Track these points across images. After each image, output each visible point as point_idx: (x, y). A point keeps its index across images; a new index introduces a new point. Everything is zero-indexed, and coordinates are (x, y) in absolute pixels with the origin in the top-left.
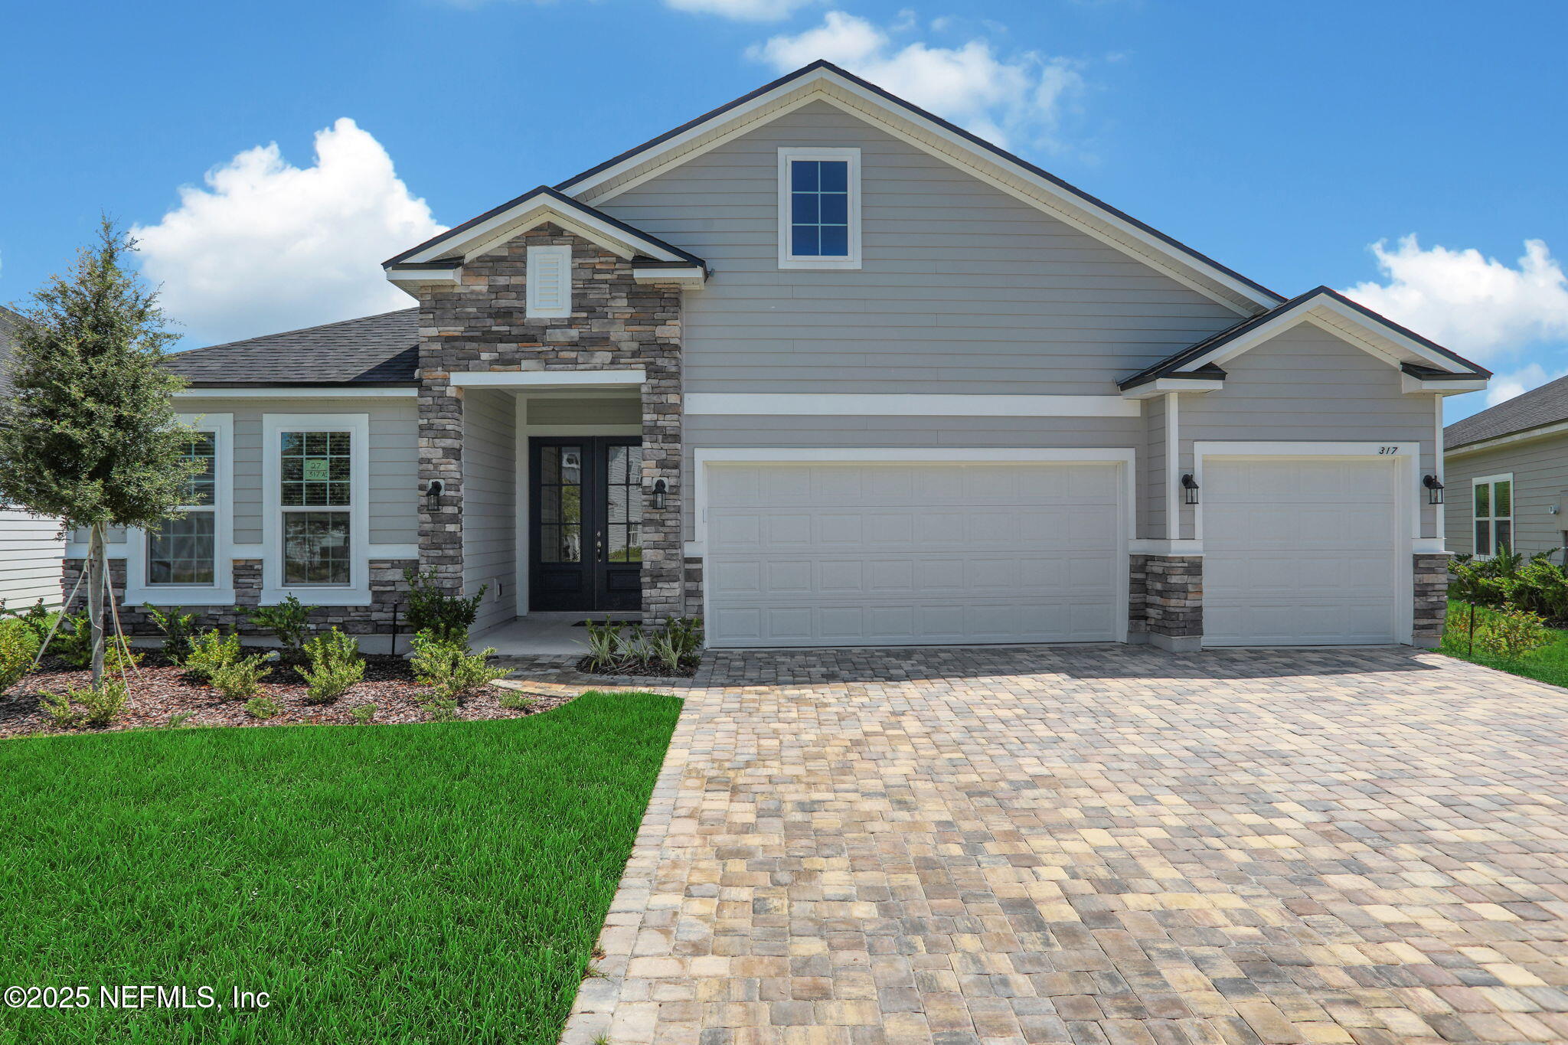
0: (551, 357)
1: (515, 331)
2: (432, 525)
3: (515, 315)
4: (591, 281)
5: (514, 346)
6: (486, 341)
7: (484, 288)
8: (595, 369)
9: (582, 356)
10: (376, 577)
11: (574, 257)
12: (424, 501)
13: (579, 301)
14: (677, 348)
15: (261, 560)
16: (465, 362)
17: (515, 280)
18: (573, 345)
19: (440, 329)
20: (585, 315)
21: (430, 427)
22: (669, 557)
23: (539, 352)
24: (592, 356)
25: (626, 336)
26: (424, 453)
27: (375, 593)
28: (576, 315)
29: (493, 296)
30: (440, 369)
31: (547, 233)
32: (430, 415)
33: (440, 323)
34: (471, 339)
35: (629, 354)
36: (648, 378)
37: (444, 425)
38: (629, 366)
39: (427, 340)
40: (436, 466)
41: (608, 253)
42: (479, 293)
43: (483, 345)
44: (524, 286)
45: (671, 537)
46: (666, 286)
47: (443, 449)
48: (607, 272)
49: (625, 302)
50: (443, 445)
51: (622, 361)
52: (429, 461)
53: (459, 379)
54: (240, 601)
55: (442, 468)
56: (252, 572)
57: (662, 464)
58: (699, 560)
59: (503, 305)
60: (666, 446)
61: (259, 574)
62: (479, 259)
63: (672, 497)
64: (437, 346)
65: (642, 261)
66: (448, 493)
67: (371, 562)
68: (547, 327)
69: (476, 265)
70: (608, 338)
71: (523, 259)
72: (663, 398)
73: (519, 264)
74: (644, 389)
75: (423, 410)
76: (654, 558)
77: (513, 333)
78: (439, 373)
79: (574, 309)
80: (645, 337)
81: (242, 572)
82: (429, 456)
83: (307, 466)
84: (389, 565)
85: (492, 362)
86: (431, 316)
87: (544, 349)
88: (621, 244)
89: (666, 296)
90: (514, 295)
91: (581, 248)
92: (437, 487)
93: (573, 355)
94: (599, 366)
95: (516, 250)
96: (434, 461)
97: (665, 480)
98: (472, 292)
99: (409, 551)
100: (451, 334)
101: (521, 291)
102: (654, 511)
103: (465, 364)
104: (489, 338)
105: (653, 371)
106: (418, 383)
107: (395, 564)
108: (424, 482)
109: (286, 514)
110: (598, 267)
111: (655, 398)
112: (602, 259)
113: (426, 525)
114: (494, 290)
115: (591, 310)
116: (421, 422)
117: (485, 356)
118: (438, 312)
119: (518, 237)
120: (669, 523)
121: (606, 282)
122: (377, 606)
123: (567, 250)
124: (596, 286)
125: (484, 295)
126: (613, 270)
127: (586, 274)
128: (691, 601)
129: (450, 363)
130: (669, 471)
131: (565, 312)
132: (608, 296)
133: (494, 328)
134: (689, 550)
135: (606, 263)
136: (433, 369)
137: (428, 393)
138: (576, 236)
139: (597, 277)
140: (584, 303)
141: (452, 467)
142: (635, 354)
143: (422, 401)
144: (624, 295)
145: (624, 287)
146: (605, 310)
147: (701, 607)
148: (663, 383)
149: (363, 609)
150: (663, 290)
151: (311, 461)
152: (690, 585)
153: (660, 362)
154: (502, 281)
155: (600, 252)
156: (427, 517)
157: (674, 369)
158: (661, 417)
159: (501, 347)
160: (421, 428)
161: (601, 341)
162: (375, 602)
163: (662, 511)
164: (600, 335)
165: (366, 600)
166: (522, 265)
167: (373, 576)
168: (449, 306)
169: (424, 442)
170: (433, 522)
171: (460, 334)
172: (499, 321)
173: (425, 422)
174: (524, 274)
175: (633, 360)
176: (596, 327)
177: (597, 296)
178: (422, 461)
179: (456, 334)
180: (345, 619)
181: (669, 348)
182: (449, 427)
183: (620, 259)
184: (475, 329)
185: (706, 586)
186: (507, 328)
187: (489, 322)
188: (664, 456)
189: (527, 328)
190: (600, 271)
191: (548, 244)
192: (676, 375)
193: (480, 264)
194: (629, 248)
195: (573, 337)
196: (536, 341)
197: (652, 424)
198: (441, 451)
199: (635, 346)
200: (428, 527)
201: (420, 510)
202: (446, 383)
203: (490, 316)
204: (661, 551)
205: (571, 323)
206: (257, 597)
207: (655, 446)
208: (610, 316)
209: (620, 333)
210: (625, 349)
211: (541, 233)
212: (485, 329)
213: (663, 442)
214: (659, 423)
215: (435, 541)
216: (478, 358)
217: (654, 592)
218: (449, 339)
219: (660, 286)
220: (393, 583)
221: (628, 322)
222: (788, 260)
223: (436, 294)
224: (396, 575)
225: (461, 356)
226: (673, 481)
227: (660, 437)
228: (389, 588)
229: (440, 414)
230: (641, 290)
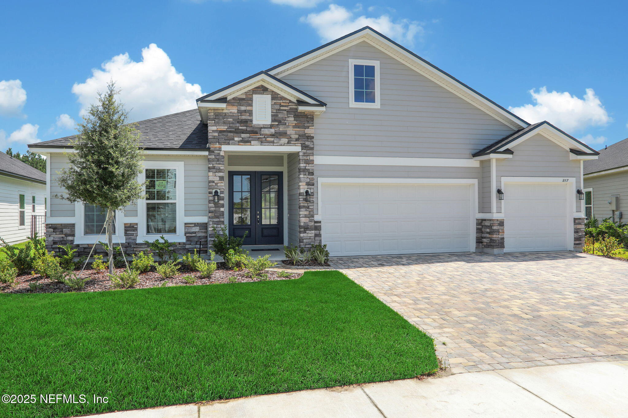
0: (264, 140)
1: (249, 129)
2: (215, 208)
3: (249, 123)
4: (279, 110)
5: (248, 135)
6: (237, 133)
7: (236, 111)
8: (281, 145)
9: (276, 140)
10: (188, 230)
11: (272, 100)
12: (211, 198)
13: (274, 117)
14: (313, 137)
15: (137, 224)
16: (228, 141)
17: (248, 108)
18: (272, 135)
19: (218, 127)
20: (277, 123)
21: (214, 168)
22: (310, 221)
23: (259, 138)
24: (280, 140)
25: (293, 132)
26: (211, 178)
27: (187, 237)
28: (273, 123)
29: (240, 115)
30: (217, 144)
31: (261, 90)
32: (214, 163)
33: (217, 125)
34: (230, 132)
35: (295, 140)
36: (302, 149)
37: (220, 167)
38: (295, 145)
39: (212, 131)
40: (216, 184)
41: (286, 99)
42: (233, 113)
43: (235, 135)
44: (252, 111)
45: (312, 213)
46: (310, 113)
47: (219, 177)
48: (285, 106)
49: (293, 119)
50: (219, 175)
51: (292, 142)
52: (213, 182)
53: (225, 148)
54: (128, 241)
55: (219, 185)
56: (133, 229)
57: (308, 184)
58: (320, 222)
59: (244, 118)
60: (310, 177)
61: (136, 229)
62: (234, 99)
63: (312, 197)
64: (216, 134)
65: (301, 102)
66: (222, 195)
67: (185, 224)
68: (261, 128)
69: (232, 101)
70: (286, 133)
71: (251, 100)
72: (308, 158)
73: (250, 102)
74: (301, 154)
75: (209, 161)
76: (305, 221)
77: (248, 130)
78: (217, 145)
79: (273, 121)
80: (301, 133)
81: (128, 229)
82: (213, 180)
83: (157, 183)
84: (193, 225)
85: (239, 142)
86: (214, 122)
87: (261, 136)
88: (292, 95)
89: (309, 117)
90: (248, 114)
91: (275, 96)
92: (216, 192)
93: (272, 139)
94: (283, 144)
95: (248, 96)
96: (215, 182)
97: (309, 190)
98: (231, 113)
99: (204, 219)
100: (222, 129)
101: (250, 113)
102: (306, 202)
103: (228, 142)
104: (238, 132)
105: (304, 147)
106: (208, 149)
107: (196, 225)
108: (211, 190)
109: (148, 204)
110: (282, 104)
111: (305, 158)
112: (284, 101)
113: (212, 208)
114: (240, 112)
115: (280, 122)
116: (210, 165)
117: (236, 139)
118: (216, 120)
119: (249, 91)
120: (311, 207)
121: (285, 110)
122: (188, 242)
123: (269, 97)
124: (281, 112)
125: (236, 114)
126: (288, 106)
127: (277, 107)
128: (317, 238)
129: (222, 141)
130: (311, 186)
131: (269, 122)
132: (286, 116)
133: (240, 128)
134: (316, 218)
135: (285, 103)
136: (215, 144)
137: (213, 154)
138: (273, 91)
139: (282, 108)
140: (277, 118)
141: (223, 184)
142: (297, 140)
143: (210, 157)
144: (293, 116)
145: (292, 113)
146: (285, 122)
147: (321, 240)
148: (308, 151)
149: (182, 244)
150: (308, 115)
151: (159, 181)
152: (317, 232)
153: (307, 143)
154: (243, 108)
155: (283, 98)
156: (212, 205)
157: (312, 146)
158: (307, 165)
159: (243, 135)
160: (209, 168)
161: (283, 134)
162: (187, 241)
163: (308, 202)
164: (283, 132)
165: (184, 240)
166: (251, 102)
167: (186, 230)
168: (221, 118)
169: (211, 174)
170: (215, 207)
171: (225, 129)
172: (242, 125)
173: (211, 165)
174: (252, 106)
175: (296, 142)
176: (282, 129)
177: (282, 116)
178: (210, 182)
179: (224, 129)
180: (175, 248)
181: (310, 138)
182: (221, 168)
183: (290, 101)
184: (232, 128)
185: (322, 232)
186: (245, 128)
187: (238, 125)
188: (309, 181)
189: (254, 128)
190: (283, 106)
191: (262, 94)
192: (312, 149)
193: (234, 101)
194: (295, 97)
195: (272, 132)
196: (257, 133)
197: (304, 168)
198: (218, 177)
199: (297, 136)
200: (213, 209)
201: (210, 202)
202: (220, 149)
203: (238, 122)
204: (308, 218)
205: (271, 126)
206: (135, 239)
207: (305, 176)
208: (287, 124)
209: (291, 131)
210: (293, 138)
211: (259, 89)
212: (236, 128)
213: (308, 175)
214: (307, 168)
215: (216, 215)
216: (233, 140)
217: (305, 235)
218: (221, 132)
219: (307, 113)
220: (195, 233)
221: (294, 127)
222: (353, 104)
223: (216, 113)
224: (197, 229)
225: (226, 138)
226: (312, 191)
227: (307, 173)
228: (193, 235)
229: (218, 163)
230: (299, 114)
